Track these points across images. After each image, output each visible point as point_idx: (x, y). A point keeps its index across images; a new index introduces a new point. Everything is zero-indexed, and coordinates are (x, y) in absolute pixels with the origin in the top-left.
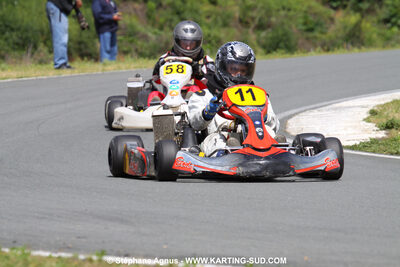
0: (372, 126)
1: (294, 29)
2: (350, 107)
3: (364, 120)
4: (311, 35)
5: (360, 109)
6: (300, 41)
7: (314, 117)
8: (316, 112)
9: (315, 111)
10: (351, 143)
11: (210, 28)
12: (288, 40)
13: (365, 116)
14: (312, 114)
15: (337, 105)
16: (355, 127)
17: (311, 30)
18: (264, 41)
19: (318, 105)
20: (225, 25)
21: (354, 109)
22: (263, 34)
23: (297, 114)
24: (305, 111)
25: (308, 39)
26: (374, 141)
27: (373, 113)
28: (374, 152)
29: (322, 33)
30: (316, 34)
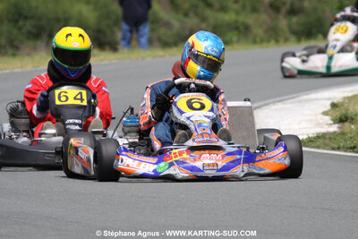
0: (328, 119)
2: (316, 99)
7: (276, 110)
8: (280, 105)
15: (305, 97)
19: (284, 98)
24: (269, 104)
27: (334, 105)
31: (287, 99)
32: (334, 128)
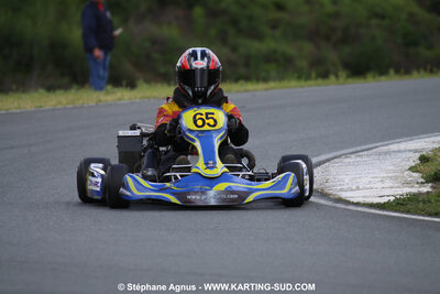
0: (418, 177)
2: (399, 151)
3: (412, 169)
5: (411, 154)
7: (349, 164)
8: (353, 158)
9: (353, 156)
10: (383, 200)
13: (413, 164)
14: (347, 160)
16: (396, 178)
19: (359, 149)
21: (404, 155)
23: (328, 160)
24: (340, 156)
26: (413, 198)
27: (424, 159)
28: (408, 212)
31: (362, 151)
32: (427, 188)
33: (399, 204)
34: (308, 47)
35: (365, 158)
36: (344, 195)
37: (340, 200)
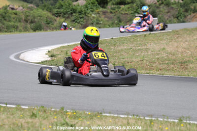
0: (47, 56)
1: (43, 23)
3: (46, 54)
4: (48, 25)
6: (45, 27)
11: (14, 22)
12: (41, 27)
13: (46, 52)
14: (30, 52)
16: (42, 56)
17: (48, 24)
18: (32, 27)
20: (20, 21)
21: (44, 50)
22: (32, 25)
25: (47, 26)
26: (46, 61)
27: (49, 52)
28: (44, 65)
29: (52, 24)
30: (50, 25)
32: (50, 59)
33: (42, 63)
34: (22, 24)
35: (34, 51)
36: (28, 61)
37: (27, 62)
